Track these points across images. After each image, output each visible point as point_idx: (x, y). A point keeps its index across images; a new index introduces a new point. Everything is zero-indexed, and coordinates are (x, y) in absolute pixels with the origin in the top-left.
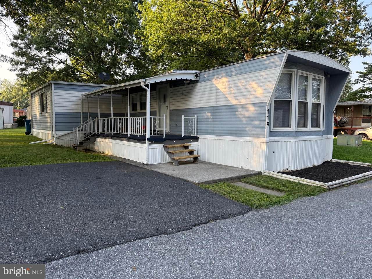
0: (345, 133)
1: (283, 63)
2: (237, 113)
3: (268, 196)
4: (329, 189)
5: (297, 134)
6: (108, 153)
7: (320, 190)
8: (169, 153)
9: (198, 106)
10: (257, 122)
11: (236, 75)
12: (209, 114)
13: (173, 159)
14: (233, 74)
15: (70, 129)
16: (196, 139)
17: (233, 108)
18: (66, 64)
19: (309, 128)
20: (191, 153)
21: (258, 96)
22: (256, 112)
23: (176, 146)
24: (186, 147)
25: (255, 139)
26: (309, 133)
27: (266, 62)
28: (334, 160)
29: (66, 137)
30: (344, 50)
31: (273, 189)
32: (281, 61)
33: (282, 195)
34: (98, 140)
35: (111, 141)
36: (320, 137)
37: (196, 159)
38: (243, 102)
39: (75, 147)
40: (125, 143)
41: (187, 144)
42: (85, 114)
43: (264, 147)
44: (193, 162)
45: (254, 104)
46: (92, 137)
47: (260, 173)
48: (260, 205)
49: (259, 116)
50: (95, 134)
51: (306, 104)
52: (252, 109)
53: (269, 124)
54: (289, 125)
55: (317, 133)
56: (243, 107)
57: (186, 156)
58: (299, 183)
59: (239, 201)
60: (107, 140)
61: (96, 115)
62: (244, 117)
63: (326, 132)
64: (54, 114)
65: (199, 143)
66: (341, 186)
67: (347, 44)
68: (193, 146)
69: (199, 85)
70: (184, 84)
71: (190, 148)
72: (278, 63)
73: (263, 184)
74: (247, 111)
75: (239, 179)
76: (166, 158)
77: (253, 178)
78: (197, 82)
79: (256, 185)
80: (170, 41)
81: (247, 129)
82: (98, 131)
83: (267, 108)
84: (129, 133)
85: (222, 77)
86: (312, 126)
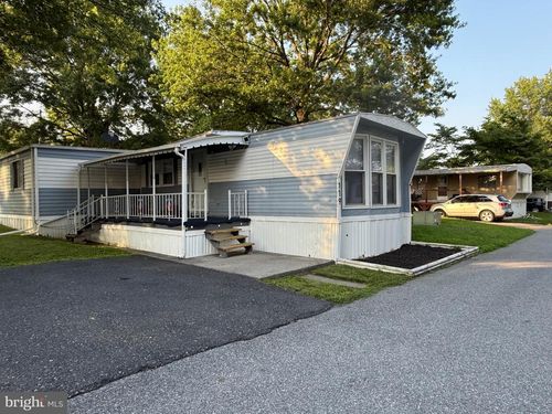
0: (420, 210)
1: (354, 128)
2: (301, 187)
3: (349, 289)
4: (415, 277)
5: (372, 212)
6: (121, 244)
7: (404, 279)
8: (213, 241)
9: (248, 178)
10: (326, 199)
11: (297, 139)
12: (264, 189)
13: (219, 249)
14: (294, 138)
15: (62, 212)
16: (247, 222)
17: (295, 181)
18: (41, 118)
19: (385, 205)
20: (242, 240)
21: (326, 166)
22: (323, 186)
23: (221, 232)
24: (235, 233)
25: (325, 220)
26: (385, 211)
27: (335, 126)
28: (414, 243)
29: (56, 224)
30: (413, 109)
31: (351, 280)
32: (352, 125)
33: (363, 286)
34: (105, 227)
35: (125, 227)
36: (397, 215)
37: (249, 249)
38: (308, 173)
39: (70, 238)
40: (149, 229)
41: (236, 228)
42: (84, 192)
43: (336, 229)
44: (246, 253)
45: (321, 176)
46: (96, 223)
47: (333, 262)
48: (343, 300)
49: (328, 191)
50: (100, 219)
51: (380, 175)
52: (319, 182)
53: (340, 200)
54: (362, 202)
55: (393, 210)
56: (308, 180)
57: (235, 244)
58: (380, 272)
59: (317, 296)
60: (119, 227)
61: (102, 192)
62: (310, 192)
63: (403, 209)
64: (37, 191)
65: (251, 227)
66: (427, 272)
67: (416, 101)
68: (244, 230)
69: (249, 150)
70: (229, 150)
71: (240, 234)
72: (349, 127)
73: (339, 275)
74: (313, 184)
75: (309, 270)
76: (209, 249)
77: (325, 269)
78: (246, 147)
79: (331, 277)
80: (200, 92)
81: (314, 207)
82: (105, 213)
83: (338, 181)
84: (154, 217)
85: (279, 142)
86: (388, 203)
